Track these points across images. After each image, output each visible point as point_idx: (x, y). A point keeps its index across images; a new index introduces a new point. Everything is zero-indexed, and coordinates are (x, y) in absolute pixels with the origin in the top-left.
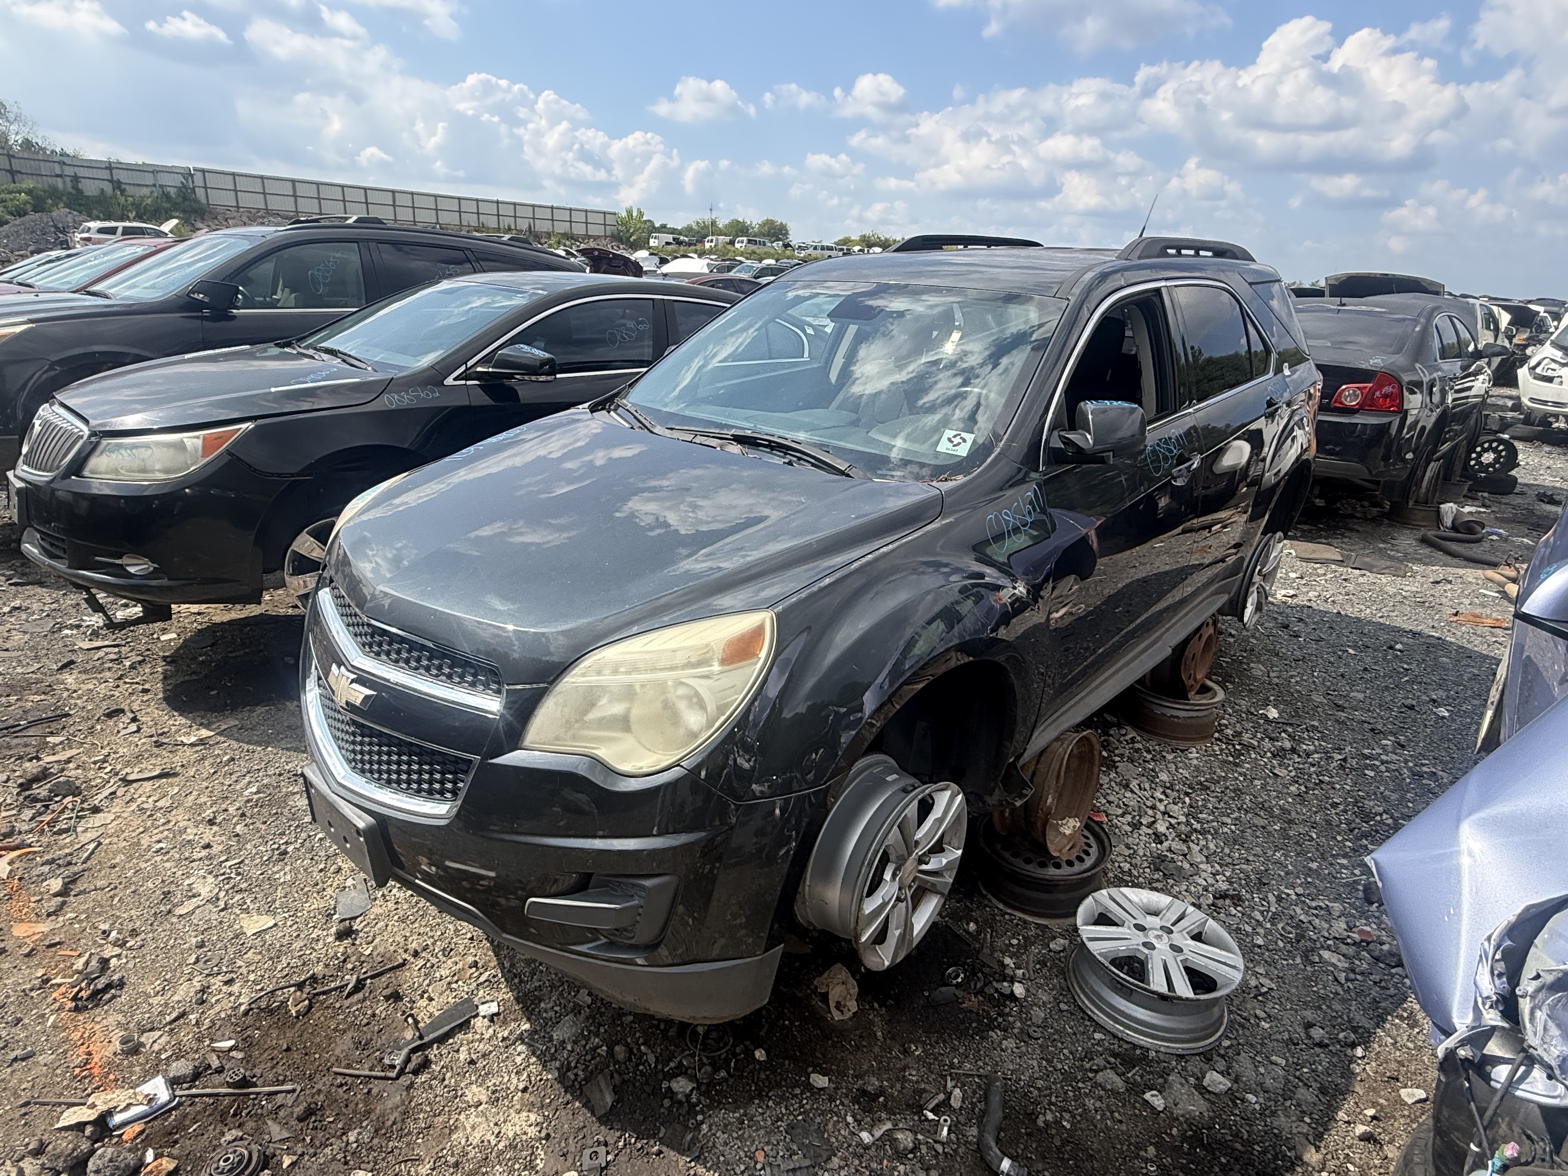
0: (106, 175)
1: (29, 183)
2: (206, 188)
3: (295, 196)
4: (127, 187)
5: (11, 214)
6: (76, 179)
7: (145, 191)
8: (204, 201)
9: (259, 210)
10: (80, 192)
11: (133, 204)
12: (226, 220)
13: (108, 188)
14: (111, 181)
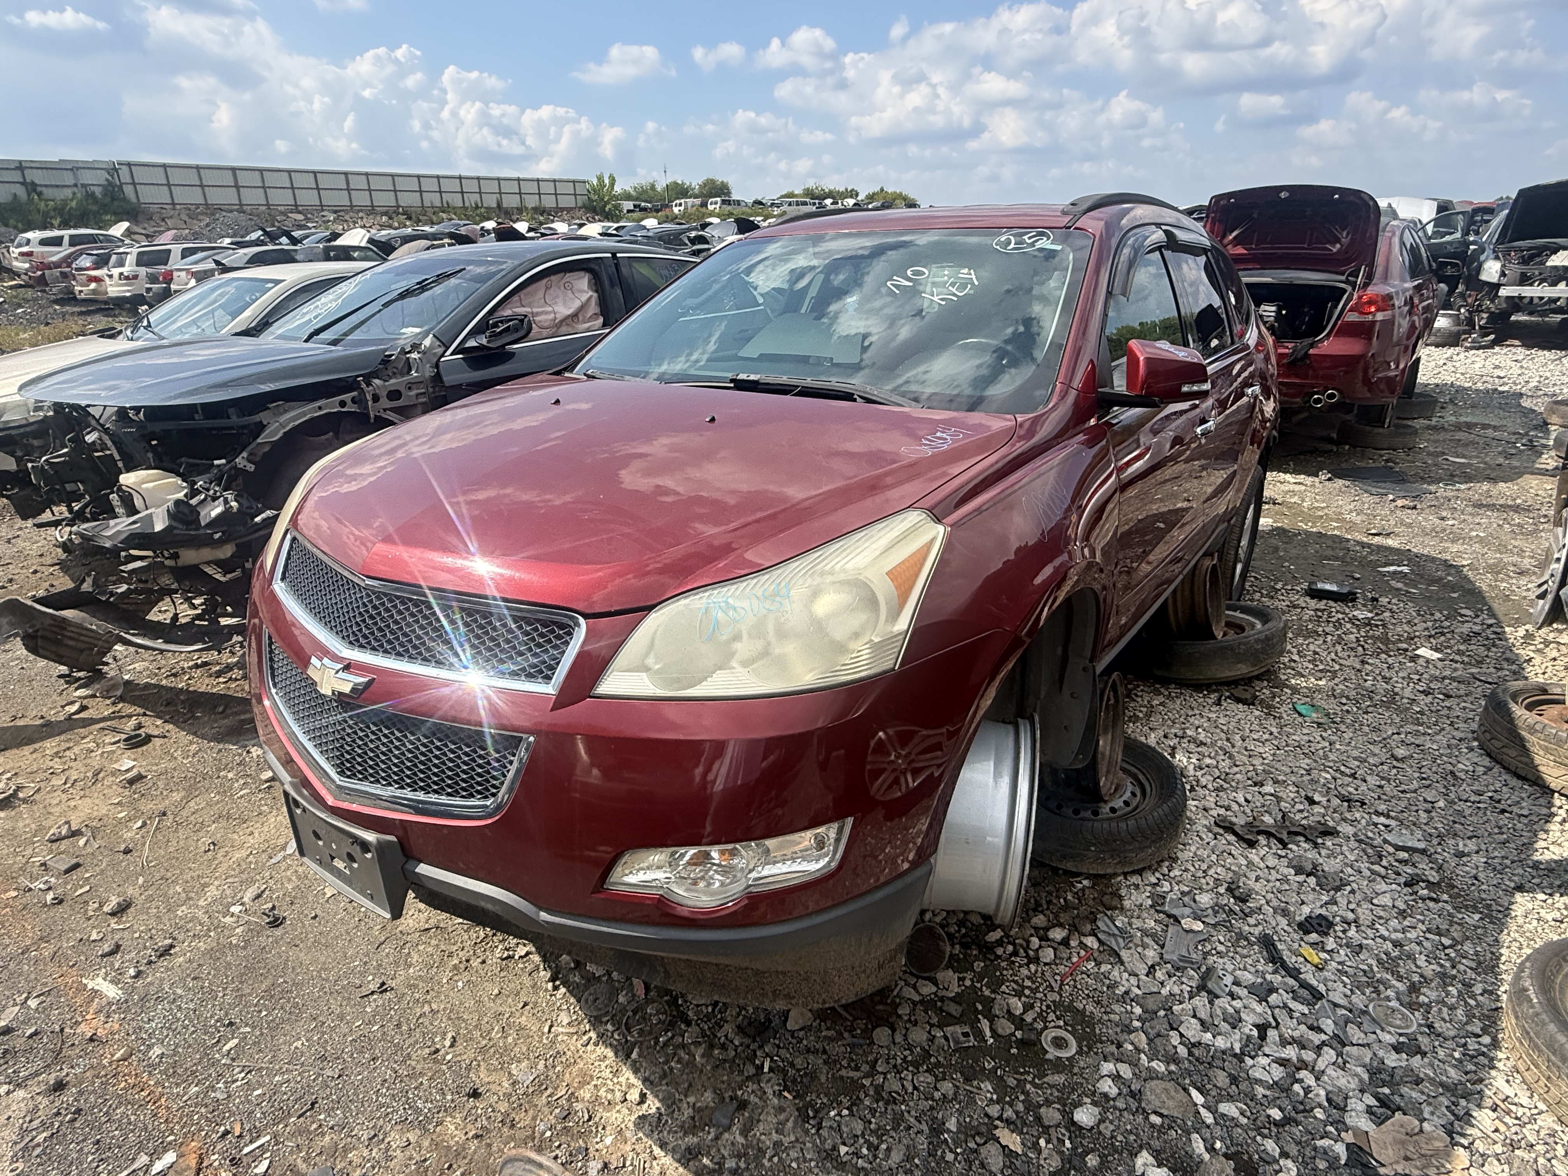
2: (134, 184)
3: (237, 187)
4: (44, 190)
7: (68, 193)
8: (133, 199)
9: (198, 206)
11: (55, 209)
12: (163, 220)
13: (21, 192)
14: (24, 183)
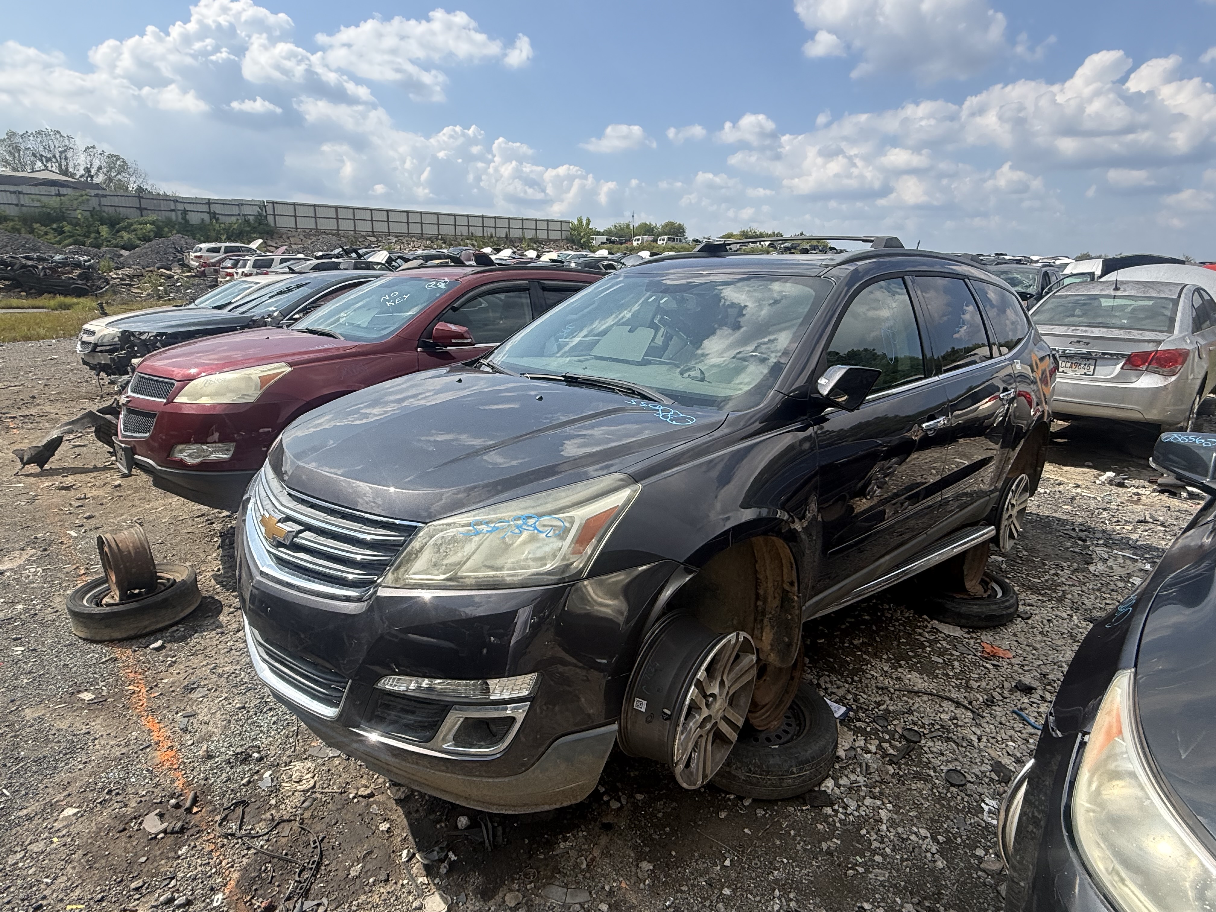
0: (205, 208)
1: (152, 217)
2: (274, 215)
3: (337, 218)
4: (220, 217)
5: (139, 239)
6: (185, 212)
7: (234, 219)
8: (272, 224)
9: (311, 230)
10: (187, 221)
11: (224, 229)
12: (288, 238)
13: (206, 217)
14: (209, 213)
